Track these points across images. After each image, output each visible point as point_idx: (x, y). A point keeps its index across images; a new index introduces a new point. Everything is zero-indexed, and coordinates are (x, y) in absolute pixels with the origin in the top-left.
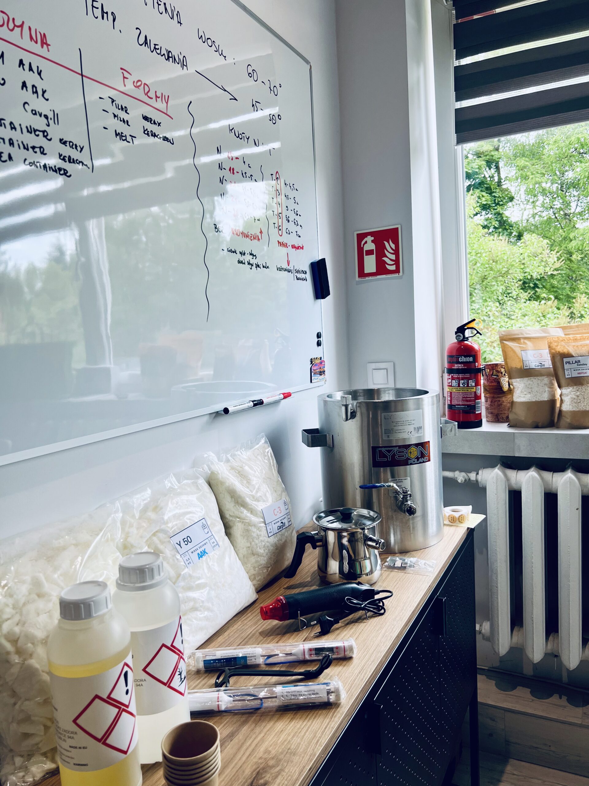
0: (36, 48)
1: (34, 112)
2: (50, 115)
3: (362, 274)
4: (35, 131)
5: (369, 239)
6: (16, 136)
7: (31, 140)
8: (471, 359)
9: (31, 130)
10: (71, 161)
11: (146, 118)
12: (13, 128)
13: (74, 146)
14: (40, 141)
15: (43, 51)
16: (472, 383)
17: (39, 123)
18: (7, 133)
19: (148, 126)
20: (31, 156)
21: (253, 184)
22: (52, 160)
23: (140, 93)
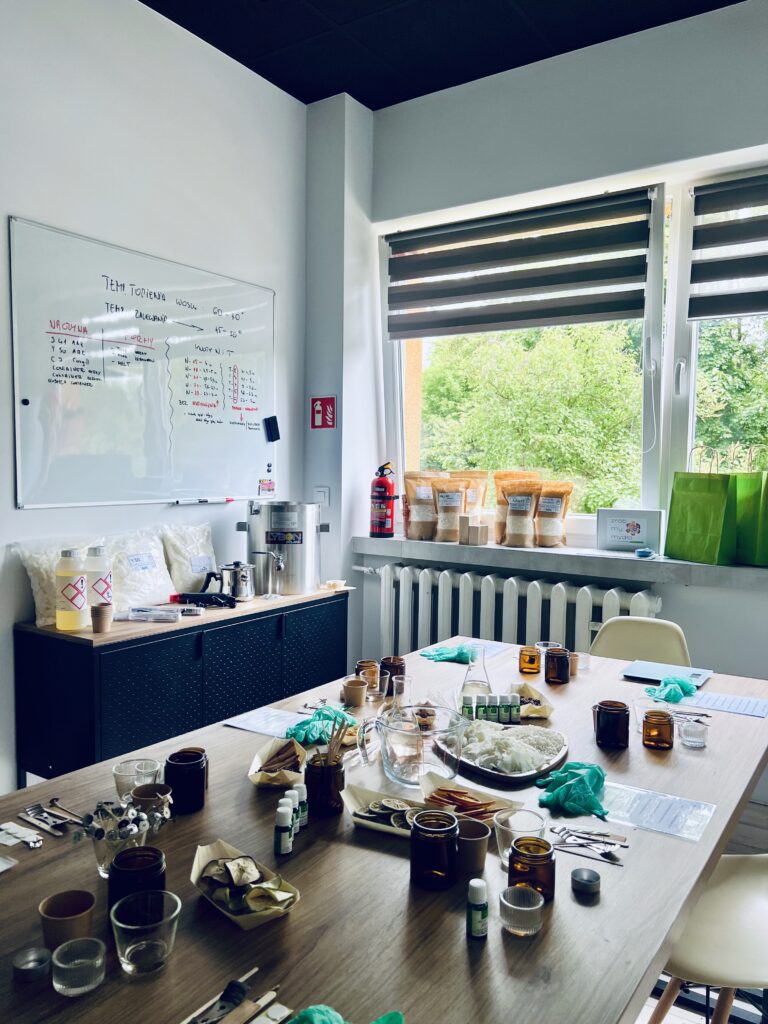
0: (82, 334)
1: (78, 361)
2: (85, 361)
3: (314, 426)
4: (78, 369)
5: (319, 403)
6: (68, 373)
7: (75, 373)
8: (383, 490)
9: (76, 369)
10: (93, 379)
11: (137, 352)
12: (67, 369)
13: (95, 372)
14: (80, 373)
15: (84, 335)
16: (383, 506)
17: (80, 366)
18: (64, 372)
19: (139, 356)
20: (75, 380)
21: (213, 376)
22: (84, 380)
23: (135, 341)
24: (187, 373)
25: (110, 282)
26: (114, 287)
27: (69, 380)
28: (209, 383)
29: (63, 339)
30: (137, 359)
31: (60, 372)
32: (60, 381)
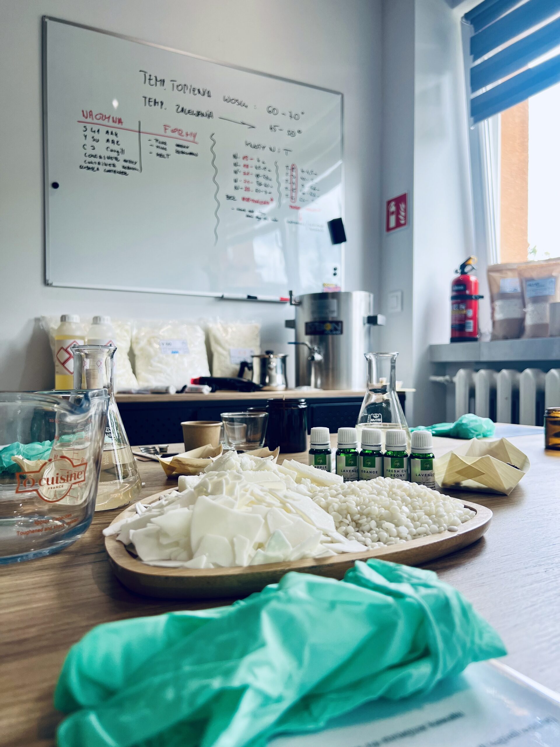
0: (116, 125)
1: (112, 151)
2: (120, 151)
3: (388, 229)
4: (111, 158)
5: (393, 203)
6: (102, 161)
7: (109, 162)
8: (462, 288)
9: (109, 158)
10: (129, 168)
11: (178, 146)
12: (100, 157)
13: (131, 162)
14: (114, 161)
15: (120, 126)
16: (463, 307)
17: (114, 155)
18: (97, 160)
19: (180, 149)
20: (108, 168)
21: (266, 173)
22: (119, 168)
23: (176, 135)
24: (236, 168)
25: (148, 77)
26: (153, 82)
27: (102, 168)
28: (262, 180)
29: (95, 128)
30: (178, 152)
31: (93, 159)
32: (93, 169)
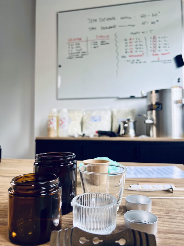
9: (76, 53)
10: (83, 55)
11: (102, 42)
15: (81, 41)
21: (141, 43)
22: (80, 56)
23: (101, 38)
24: (126, 45)
26: (92, 21)
27: (74, 57)
28: (138, 47)
29: (72, 44)
30: (102, 44)
31: (72, 55)
32: (71, 58)
